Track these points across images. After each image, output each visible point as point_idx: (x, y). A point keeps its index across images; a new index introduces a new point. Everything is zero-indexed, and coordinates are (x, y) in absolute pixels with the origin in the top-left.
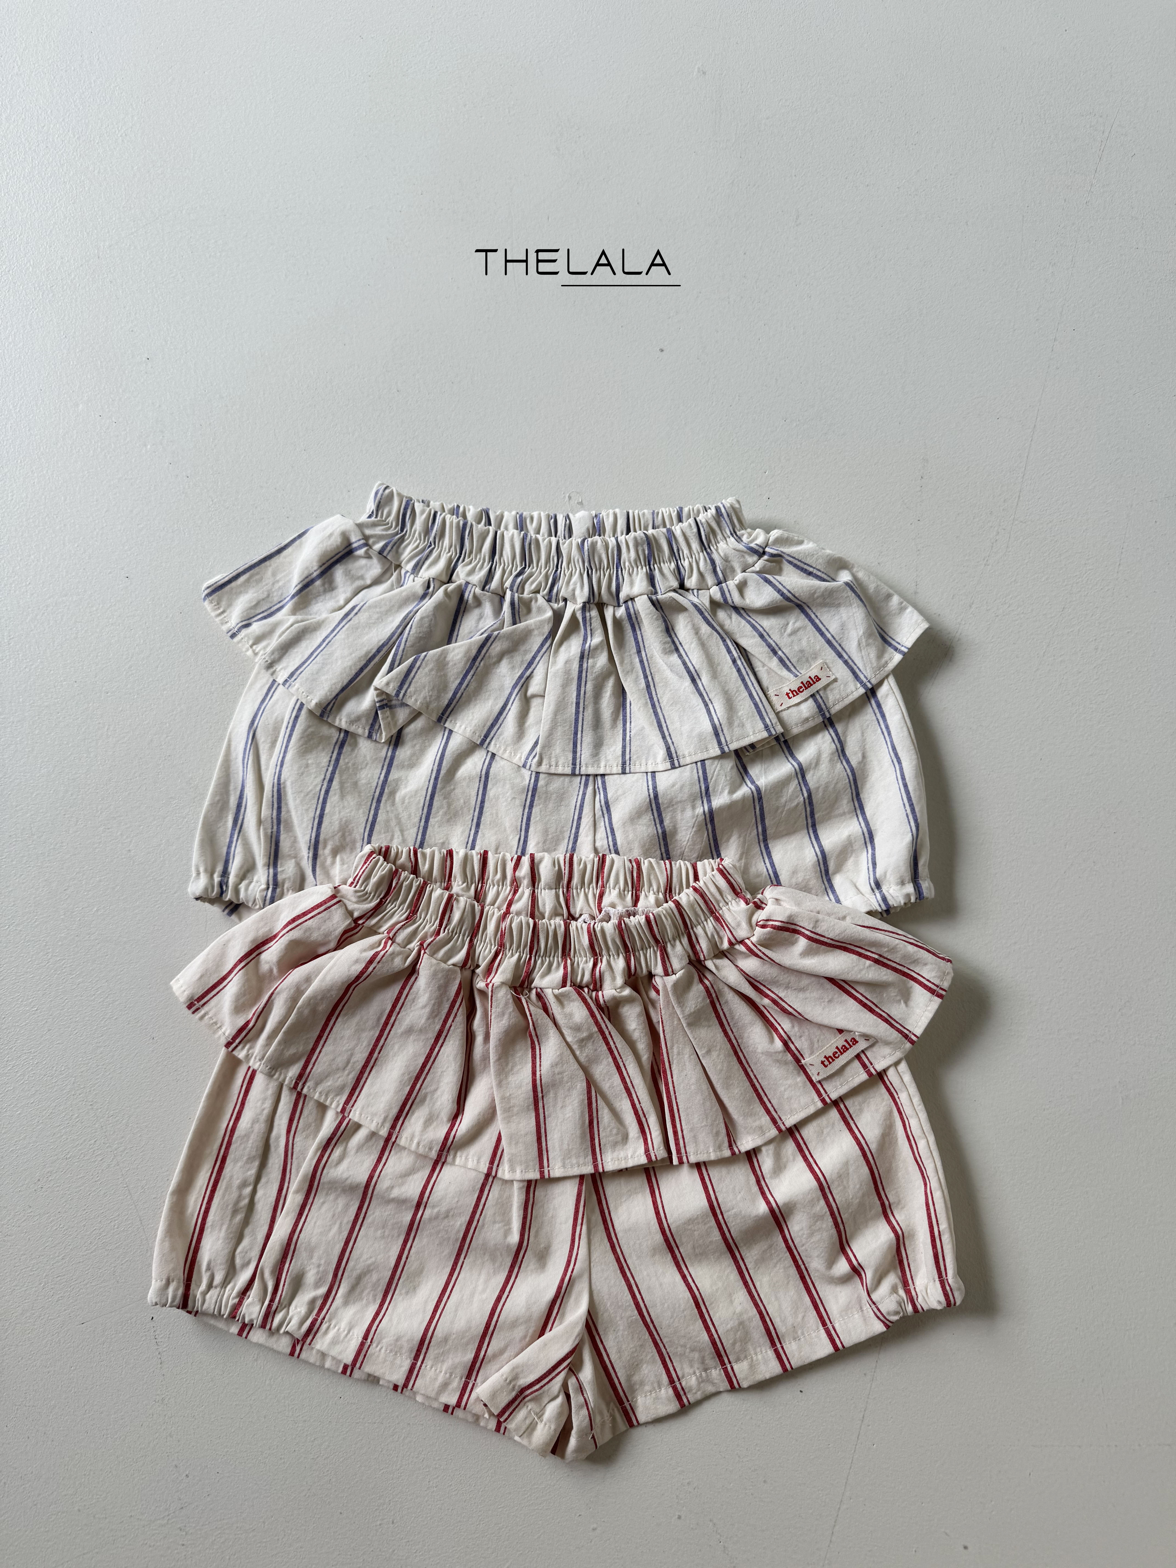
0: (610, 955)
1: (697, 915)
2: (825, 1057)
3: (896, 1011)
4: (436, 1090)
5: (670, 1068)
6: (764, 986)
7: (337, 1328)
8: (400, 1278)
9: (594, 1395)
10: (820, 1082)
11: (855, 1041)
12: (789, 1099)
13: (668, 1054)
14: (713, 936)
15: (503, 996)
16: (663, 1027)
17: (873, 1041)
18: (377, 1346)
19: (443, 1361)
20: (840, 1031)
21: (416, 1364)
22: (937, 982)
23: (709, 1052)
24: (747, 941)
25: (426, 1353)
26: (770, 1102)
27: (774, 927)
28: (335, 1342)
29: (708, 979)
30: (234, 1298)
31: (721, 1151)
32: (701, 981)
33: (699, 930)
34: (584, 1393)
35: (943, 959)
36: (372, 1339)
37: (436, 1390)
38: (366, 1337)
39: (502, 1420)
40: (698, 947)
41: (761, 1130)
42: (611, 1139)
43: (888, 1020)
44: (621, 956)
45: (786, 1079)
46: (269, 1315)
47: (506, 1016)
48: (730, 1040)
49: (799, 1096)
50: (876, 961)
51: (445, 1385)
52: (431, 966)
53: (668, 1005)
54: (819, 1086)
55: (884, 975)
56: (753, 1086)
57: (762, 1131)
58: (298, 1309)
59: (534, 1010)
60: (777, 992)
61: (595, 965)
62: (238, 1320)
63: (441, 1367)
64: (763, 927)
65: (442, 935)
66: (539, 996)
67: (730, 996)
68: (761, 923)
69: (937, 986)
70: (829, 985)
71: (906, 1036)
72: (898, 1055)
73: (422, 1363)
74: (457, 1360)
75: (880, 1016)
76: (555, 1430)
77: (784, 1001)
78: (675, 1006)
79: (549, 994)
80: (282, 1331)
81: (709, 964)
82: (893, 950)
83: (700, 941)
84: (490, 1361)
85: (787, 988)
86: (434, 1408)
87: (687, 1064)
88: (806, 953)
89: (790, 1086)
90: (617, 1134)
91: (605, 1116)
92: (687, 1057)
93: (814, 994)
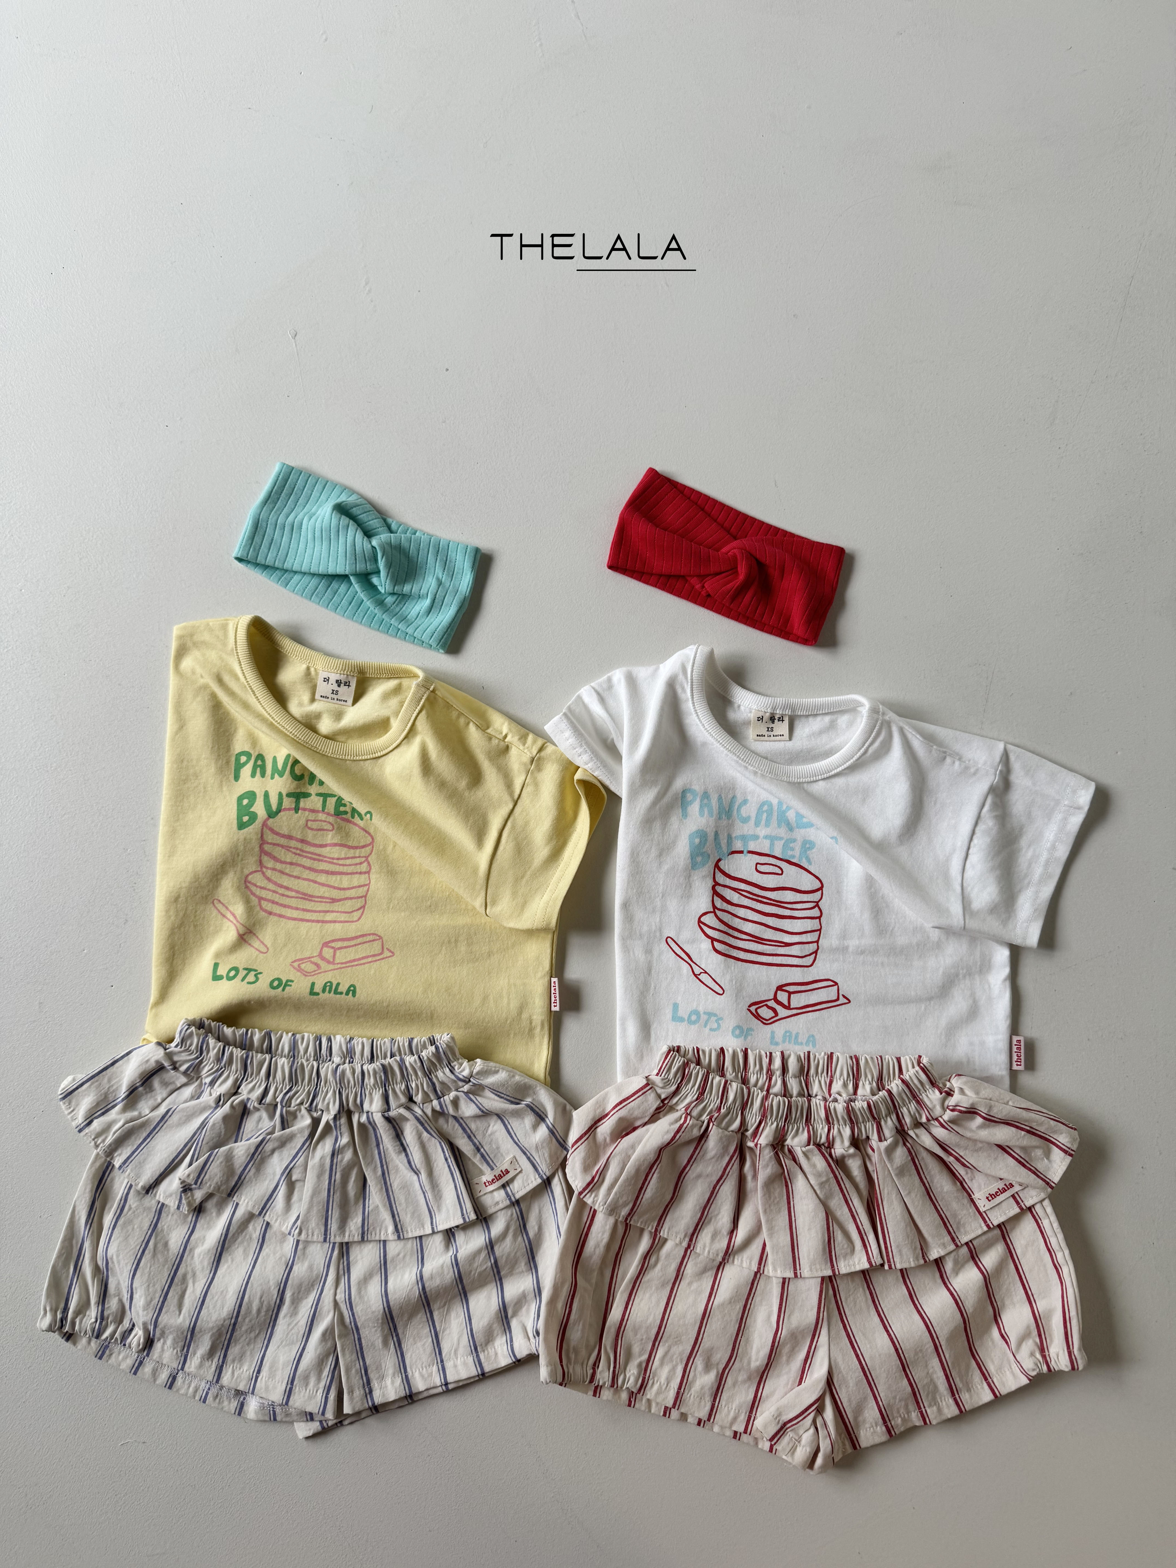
0: (839, 1125)
1: (903, 1100)
2: (990, 1195)
3: (1040, 1166)
4: (718, 1214)
5: (882, 1203)
6: (950, 1148)
7: (658, 1384)
9: (833, 1428)
10: (985, 1212)
11: (1012, 1186)
12: (964, 1223)
13: (880, 1193)
14: (915, 1114)
15: (768, 1154)
16: (879, 1176)
17: (1025, 1187)
19: (733, 1402)
20: (1001, 1179)
21: (714, 1405)
22: (1069, 1145)
23: (909, 1193)
24: (940, 1119)
25: (721, 1397)
26: (951, 1227)
27: (960, 1111)
28: (659, 1392)
29: (909, 1143)
31: (918, 1260)
32: (905, 1144)
33: (905, 1110)
34: (827, 1428)
35: (1074, 1129)
37: (729, 1422)
39: (773, 1443)
40: (903, 1121)
41: (944, 1245)
42: (843, 1251)
43: (1036, 1172)
44: (848, 1126)
45: (962, 1210)
46: (614, 1378)
47: (770, 1167)
48: (924, 1185)
49: (971, 1222)
50: (1028, 1132)
51: (735, 1419)
52: (717, 1133)
53: (881, 1159)
54: (985, 1215)
55: (1034, 1141)
56: (940, 1215)
59: (787, 1162)
60: (959, 1152)
61: (829, 1131)
63: (732, 1405)
64: (952, 1110)
65: (722, 1111)
66: (790, 1151)
67: (924, 1154)
68: (951, 1108)
69: (1069, 1148)
70: (999, 1151)
71: (1048, 1184)
72: (1043, 1195)
73: (719, 1403)
75: (1030, 1170)
76: (809, 1452)
77: (964, 1159)
78: (887, 1161)
79: (799, 1152)
81: (911, 1133)
82: (1042, 1124)
83: (905, 1117)
84: (763, 1403)
85: (966, 1149)
86: (727, 1435)
87: (894, 1200)
88: (981, 1127)
89: (964, 1215)
90: (847, 1247)
91: (839, 1237)
92: (894, 1196)
93: (985, 1154)
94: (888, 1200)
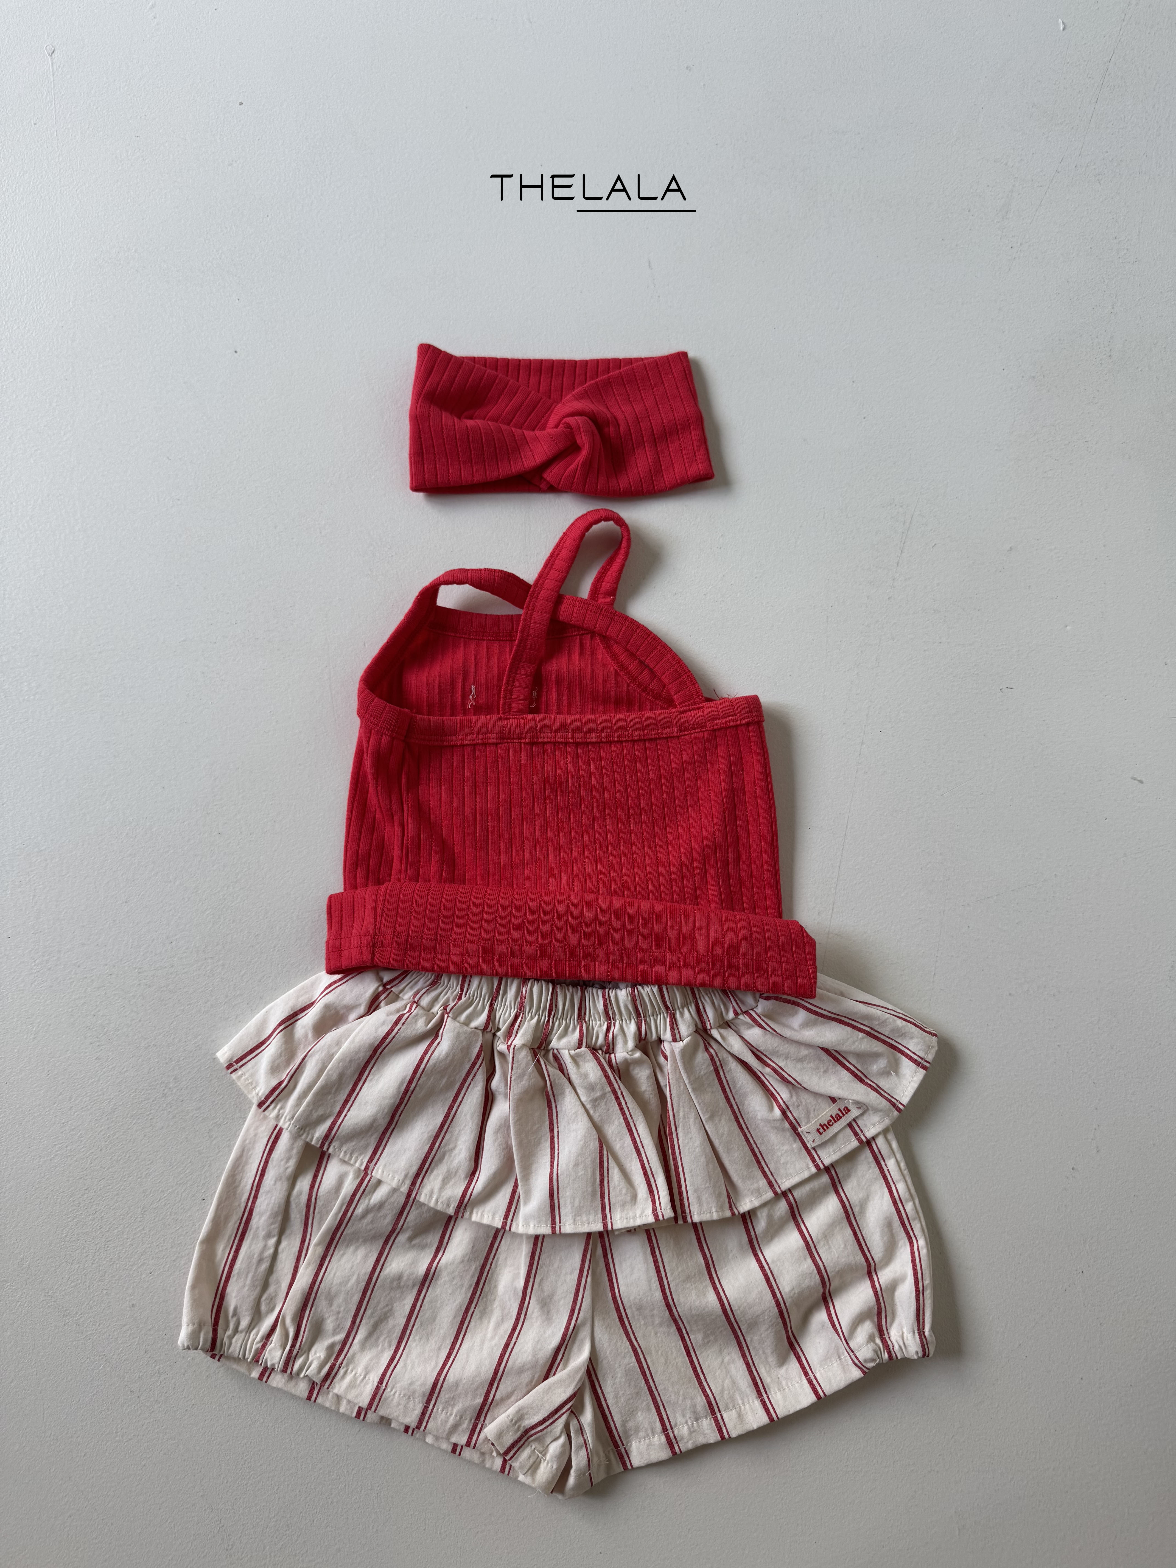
0: (622, 1020)
2: (820, 1125)
3: (885, 1082)
4: (454, 1148)
5: (676, 1131)
6: (765, 1056)
7: (354, 1372)
8: (414, 1325)
9: (593, 1436)
10: (814, 1149)
11: (847, 1109)
12: (786, 1163)
13: (674, 1117)
14: (719, 1007)
15: (525, 1059)
16: (670, 1091)
17: (864, 1109)
18: (391, 1390)
19: (454, 1405)
20: (833, 1100)
21: (428, 1407)
22: (922, 1054)
23: (712, 1118)
24: (751, 1014)
25: (437, 1397)
26: (768, 1167)
28: (352, 1386)
29: (712, 1048)
30: (257, 1343)
31: (722, 1211)
32: (707, 1050)
33: (706, 1000)
34: (584, 1434)
35: (929, 1033)
36: (387, 1383)
37: (447, 1432)
38: (381, 1382)
39: (506, 1459)
40: (705, 1018)
42: (620, 1198)
43: (877, 1090)
44: (633, 1020)
45: (783, 1144)
46: (290, 1359)
47: (527, 1078)
48: (732, 1108)
49: (795, 1161)
50: (868, 1034)
51: (455, 1427)
52: (455, 1029)
53: (676, 1070)
54: (813, 1152)
55: (874, 1046)
56: (752, 1150)
57: (759, 1193)
58: (318, 1353)
59: (551, 1070)
60: (777, 1062)
61: (608, 1029)
62: (261, 1364)
63: (452, 1410)
66: (556, 1058)
67: (733, 1065)
69: (922, 1058)
70: (825, 1056)
71: (893, 1105)
72: (887, 1123)
73: (434, 1406)
74: (467, 1404)
75: (870, 1086)
76: (557, 1469)
77: (783, 1070)
78: (682, 1072)
79: (565, 1058)
80: (302, 1375)
81: (715, 1033)
82: (884, 1023)
83: (707, 1012)
84: (497, 1404)
85: (787, 1058)
86: (443, 1450)
87: (692, 1127)
88: (804, 1025)
89: (786, 1151)
90: (626, 1194)
91: (615, 1175)
92: (692, 1120)
93: (811, 1065)
94: (683, 1126)
